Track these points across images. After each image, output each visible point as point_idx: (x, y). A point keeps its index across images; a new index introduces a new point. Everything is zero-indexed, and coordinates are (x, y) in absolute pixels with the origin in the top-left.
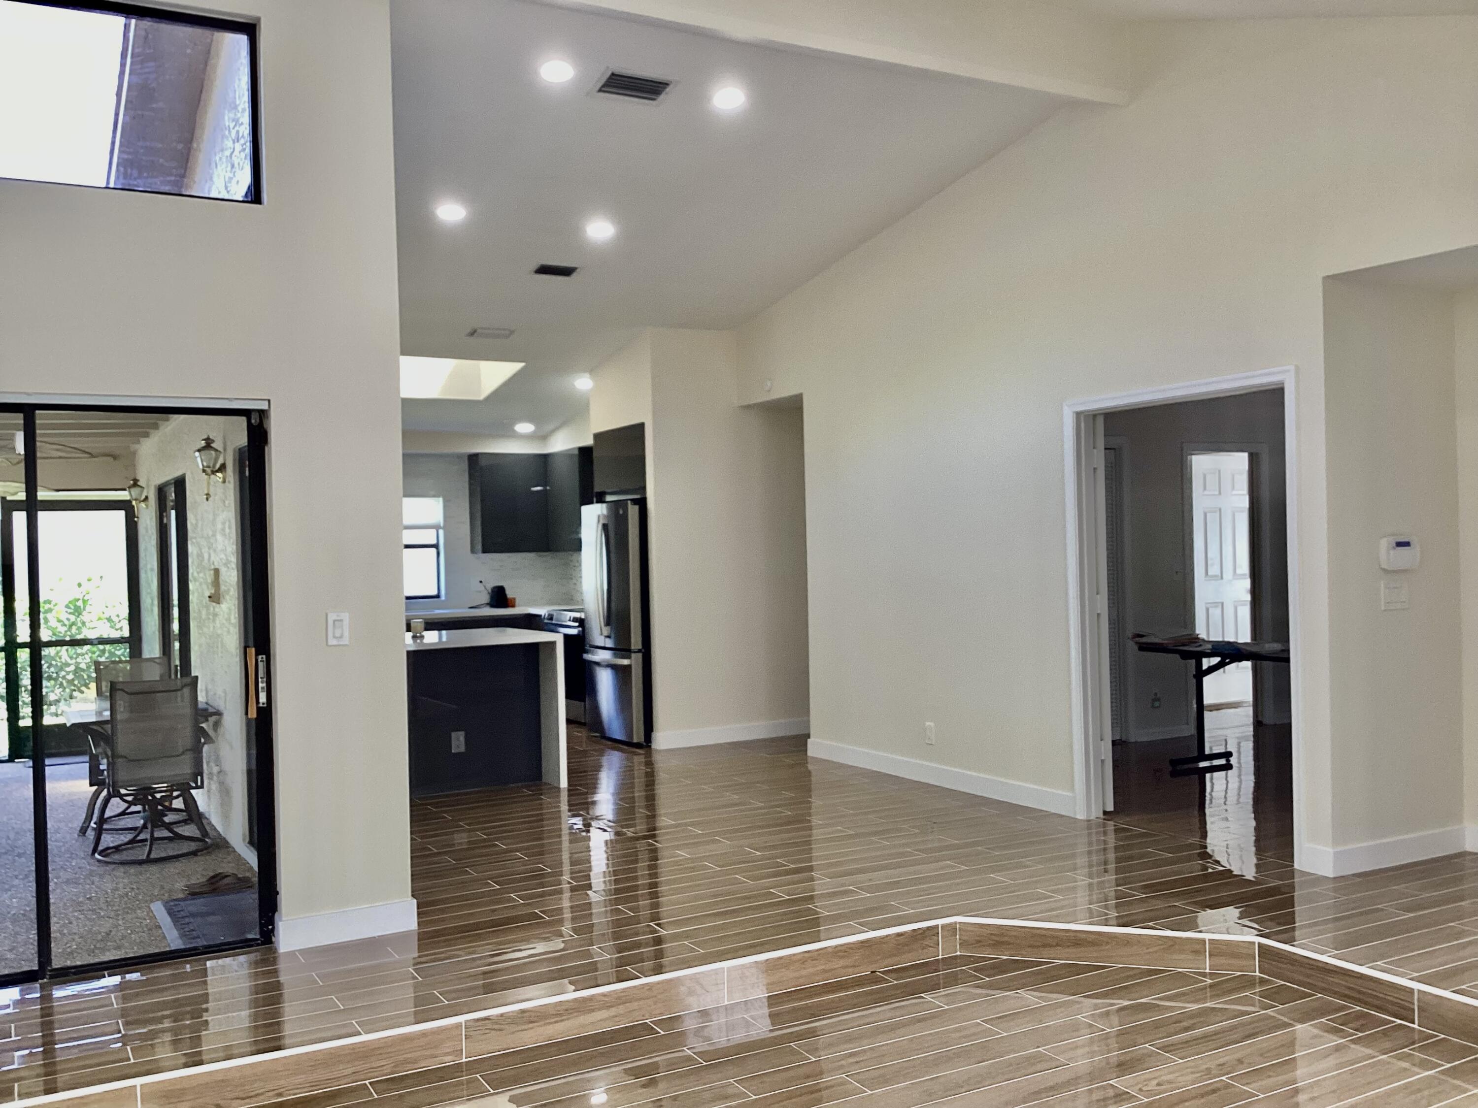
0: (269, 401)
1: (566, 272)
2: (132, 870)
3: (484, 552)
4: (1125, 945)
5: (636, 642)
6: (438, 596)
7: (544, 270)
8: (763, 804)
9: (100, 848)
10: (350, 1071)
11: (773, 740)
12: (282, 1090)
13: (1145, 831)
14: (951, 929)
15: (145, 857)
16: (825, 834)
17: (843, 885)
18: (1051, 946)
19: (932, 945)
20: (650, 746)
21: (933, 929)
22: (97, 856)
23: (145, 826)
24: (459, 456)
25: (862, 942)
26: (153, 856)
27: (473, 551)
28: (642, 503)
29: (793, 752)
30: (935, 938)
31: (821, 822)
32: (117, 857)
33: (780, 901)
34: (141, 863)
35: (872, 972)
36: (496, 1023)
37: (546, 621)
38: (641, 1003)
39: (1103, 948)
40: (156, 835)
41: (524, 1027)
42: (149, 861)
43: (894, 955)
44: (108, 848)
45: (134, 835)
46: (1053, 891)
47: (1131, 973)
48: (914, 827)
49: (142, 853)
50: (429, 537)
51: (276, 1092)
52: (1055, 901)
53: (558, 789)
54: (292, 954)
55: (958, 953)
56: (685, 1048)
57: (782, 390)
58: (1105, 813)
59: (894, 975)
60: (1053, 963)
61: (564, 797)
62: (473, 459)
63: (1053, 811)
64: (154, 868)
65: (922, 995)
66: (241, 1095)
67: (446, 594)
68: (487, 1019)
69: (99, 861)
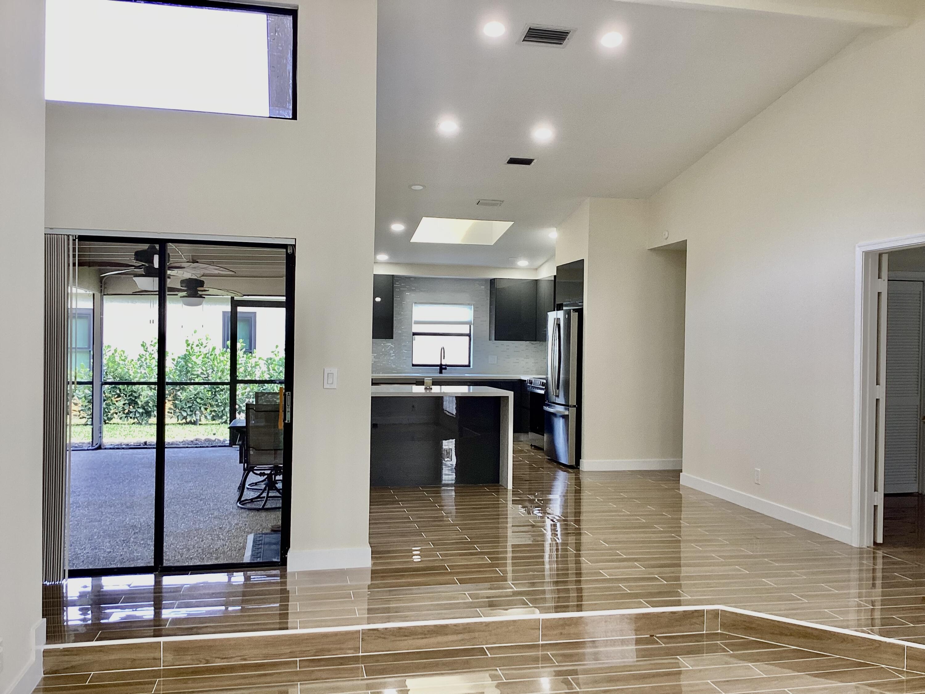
0: (295, 239)
1: (528, 162)
2: (252, 514)
3: (496, 339)
4: (842, 642)
5: (573, 401)
6: (469, 366)
7: (513, 161)
8: (629, 513)
9: (243, 499)
10: (289, 651)
11: (660, 471)
12: (246, 657)
13: (900, 560)
14: (715, 614)
15: (261, 507)
16: (661, 537)
17: (652, 574)
18: (786, 635)
19: (698, 622)
20: (579, 468)
21: (700, 613)
22: (238, 504)
23: (265, 489)
24: (486, 280)
25: (643, 614)
26: (266, 507)
27: (490, 338)
28: (580, 312)
29: (670, 480)
30: (702, 618)
31: (662, 529)
32: (249, 506)
33: (604, 579)
34: (258, 510)
35: (651, 636)
36: (383, 634)
37: (528, 384)
38: (481, 633)
39: (824, 641)
40: (270, 495)
41: (400, 638)
42: (264, 509)
43: (668, 627)
44: (246, 500)
45: (259, 494)
46: (802, 596)
47: (844, 663)
48: (726, 540)
49: (260, 504)
50: (465, 329)
51: (242, 657)
52: (802, 603)
53: (506, 489)
54: (293, 574)
55: (719, 631)
56: (498, 669)
57: (673, 239)
58: (875, 543)
59: (665, 640)
60: (787, 647)
61: (510, 494)
62: (493, 282)
63: (836, 539)
64: (263, 514)
65: (678, 657)
66: (221, 656)
67: (474, 365)
68: (376, 630)
69: (238, 507)
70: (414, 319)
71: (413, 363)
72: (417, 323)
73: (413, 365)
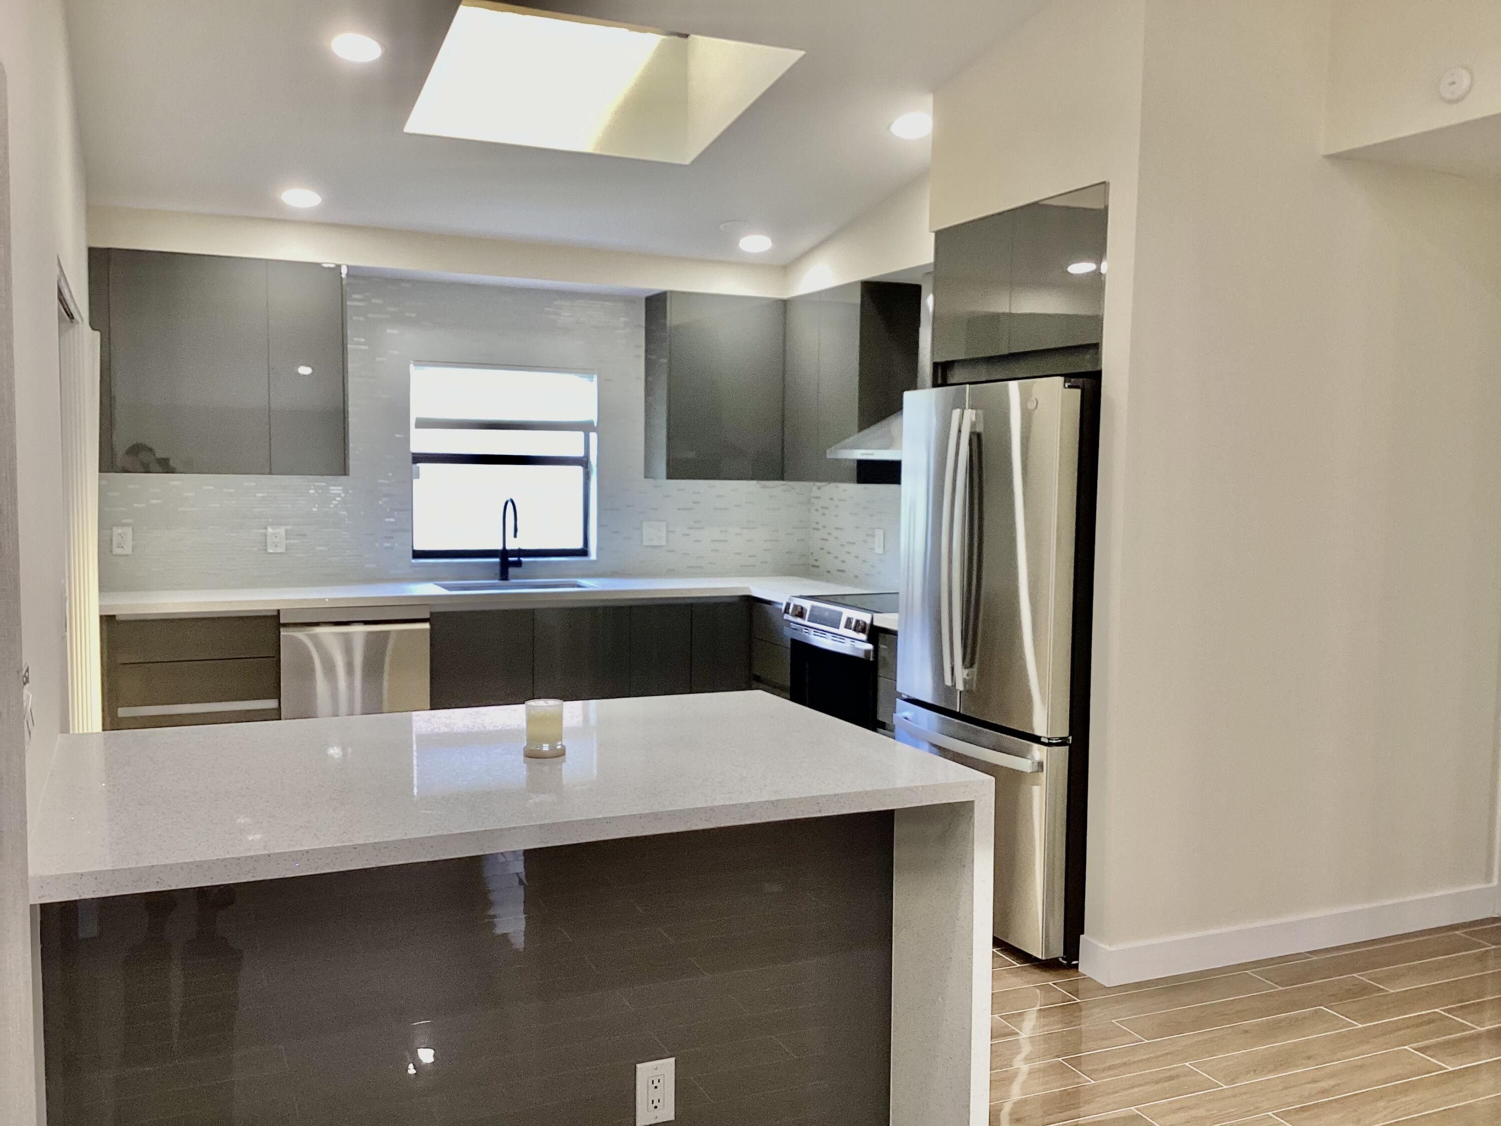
3: (670, 477)
6: (583, 552)
24: (626, 299)
27: (648, 473)
50: (571, 445)
62: (654, 302)
67: (599, 549)
70: (415, 414)
71: (416, 548)
72: (423, 424)
73: (418, 554)
